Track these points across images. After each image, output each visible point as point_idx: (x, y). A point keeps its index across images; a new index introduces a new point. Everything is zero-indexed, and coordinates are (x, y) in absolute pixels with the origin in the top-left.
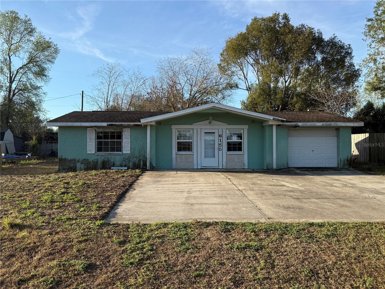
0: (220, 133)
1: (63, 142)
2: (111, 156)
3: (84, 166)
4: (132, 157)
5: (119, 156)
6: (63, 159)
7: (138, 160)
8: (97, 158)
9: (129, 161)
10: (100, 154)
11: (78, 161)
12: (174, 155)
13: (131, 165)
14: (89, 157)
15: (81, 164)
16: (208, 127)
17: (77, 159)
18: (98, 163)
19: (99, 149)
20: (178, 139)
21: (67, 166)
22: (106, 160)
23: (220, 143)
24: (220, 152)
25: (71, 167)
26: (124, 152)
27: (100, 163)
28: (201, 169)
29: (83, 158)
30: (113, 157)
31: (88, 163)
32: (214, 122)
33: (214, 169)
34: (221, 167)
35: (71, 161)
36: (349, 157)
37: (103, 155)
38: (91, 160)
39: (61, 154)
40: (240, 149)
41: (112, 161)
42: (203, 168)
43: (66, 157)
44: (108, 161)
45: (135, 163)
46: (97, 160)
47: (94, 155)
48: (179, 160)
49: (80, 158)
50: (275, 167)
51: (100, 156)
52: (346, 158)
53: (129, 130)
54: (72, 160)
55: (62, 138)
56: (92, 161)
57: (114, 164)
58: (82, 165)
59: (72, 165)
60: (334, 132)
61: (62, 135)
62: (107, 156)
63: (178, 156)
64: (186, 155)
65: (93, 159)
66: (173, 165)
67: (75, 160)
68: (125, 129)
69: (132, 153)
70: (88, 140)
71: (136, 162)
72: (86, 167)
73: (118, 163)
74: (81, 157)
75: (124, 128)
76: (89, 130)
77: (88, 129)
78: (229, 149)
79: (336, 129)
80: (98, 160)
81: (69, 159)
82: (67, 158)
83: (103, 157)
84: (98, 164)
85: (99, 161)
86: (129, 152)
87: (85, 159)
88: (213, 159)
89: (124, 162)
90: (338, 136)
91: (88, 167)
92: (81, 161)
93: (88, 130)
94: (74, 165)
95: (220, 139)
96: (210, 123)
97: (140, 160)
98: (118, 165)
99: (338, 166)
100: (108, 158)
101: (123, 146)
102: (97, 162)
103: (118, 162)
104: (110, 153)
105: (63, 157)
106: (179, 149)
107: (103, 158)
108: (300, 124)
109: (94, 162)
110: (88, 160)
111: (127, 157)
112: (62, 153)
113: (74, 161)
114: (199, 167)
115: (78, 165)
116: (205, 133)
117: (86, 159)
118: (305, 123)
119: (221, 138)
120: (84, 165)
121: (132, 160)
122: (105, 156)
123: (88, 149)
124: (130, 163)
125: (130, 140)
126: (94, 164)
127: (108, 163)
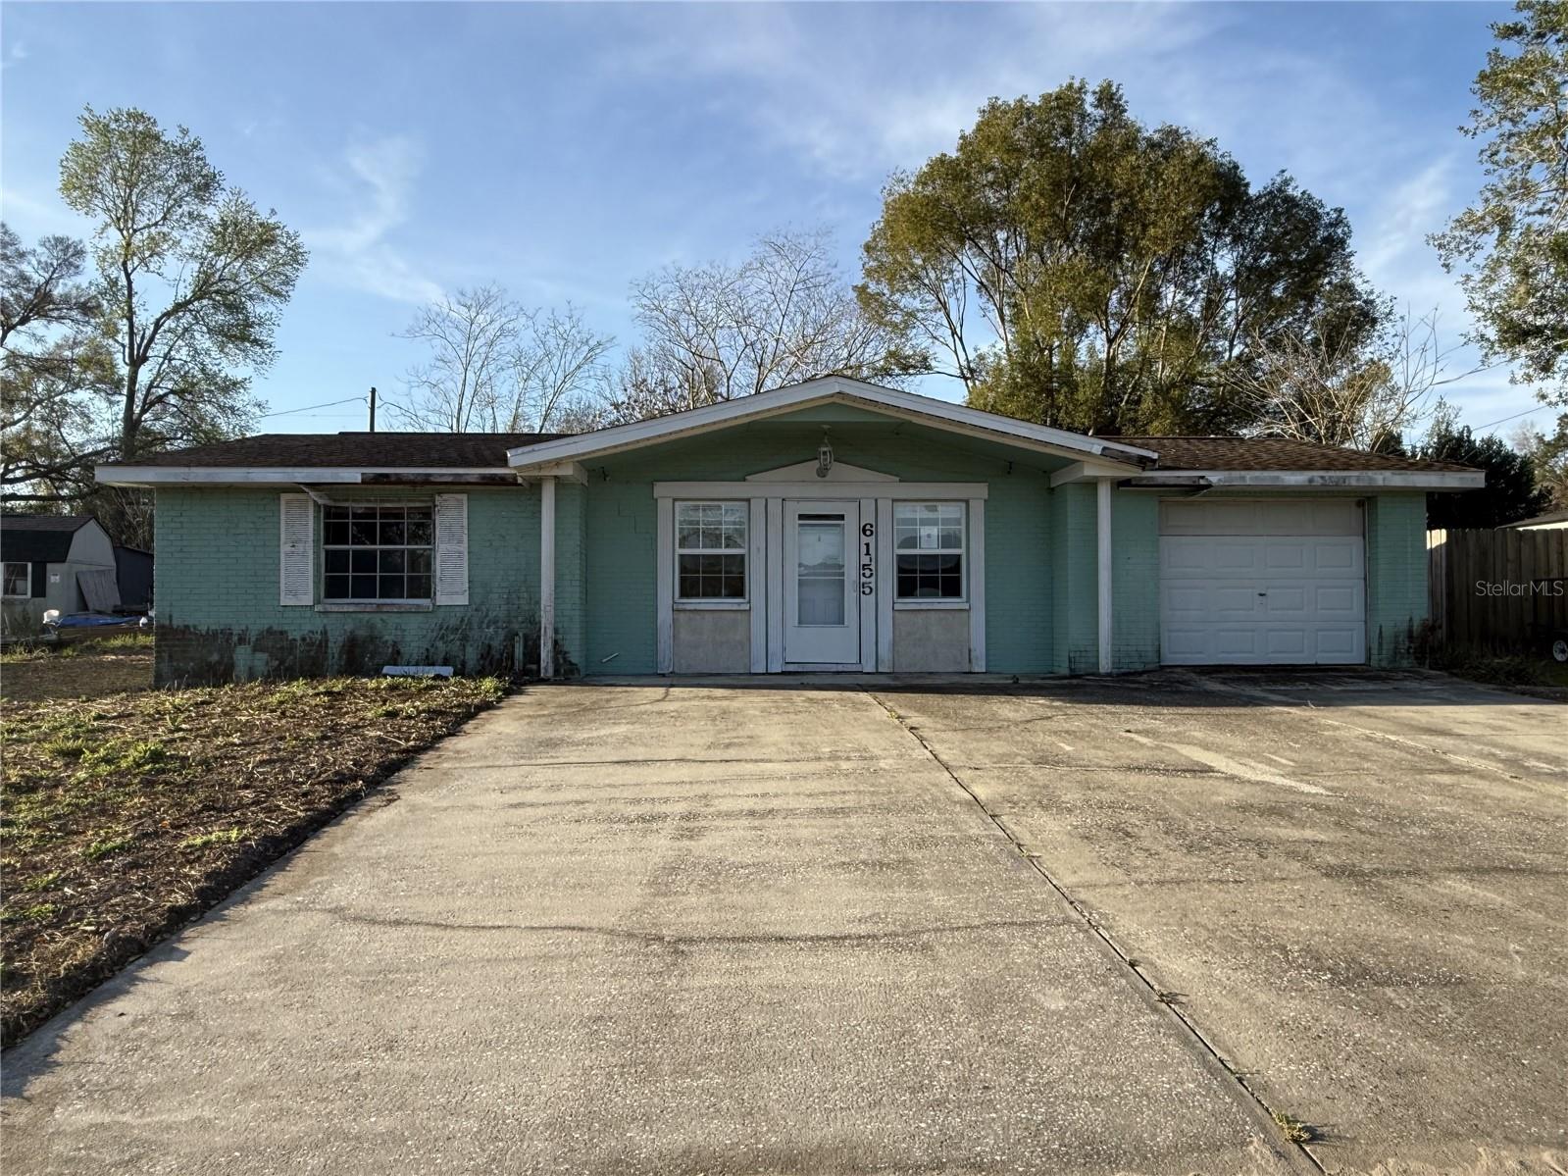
0: (868, 518)
1: (176, 555)
2: (384, 617)
3: (269, 660)
4: (476, 620)
5: (420, 618)
6: (176, 632)
7: (502, 634)
8: (325, 627)
9: (465, 638)
10: (335, 608)
11: (242, 640)
12: (664, 615)
13: (471, 655)
14: (288, 621)
15: (255, 650)
16: (815, 491)
17: (236, 630)
18: (327, 646)
19: (334, 588)
20: (681, 546)
21: (192, 659)
22: (362, 633)
23: (865, 560)
24: (868, 601)
25: (209, 664)
26: (442, 600)
27: (334, 648)
28: (783, 673)
29: (263, 624)
30: (393, 620)
31: (282, 648)
32: (839, 470)
33: (838, 673)
34: (869, 667)
35: (212, 636)
36: (1416, 623)
37: (351, 614)
38: (295, 634)
39: (168, 609)
40: (952, 588)
41: (389, 638)
42: (791, 668)
43: (191, 622)
44: (372, 639)
45: (489, 646)
46: (325, 633)
47: (308, 614)
48: (684, 635)
49: (250, 627)
50: (1105, 665)
51: (334, 615)
52: (1405, 626)
53: (465, 502)
54: (215, 634)
55: (172, 537)
56: (304, 639)
57: (398, 652)
58: (259, 655)
59: (215, 657)
60: (1353, 516)
61: (173, 525)
62: (367, 617)
63: (682, 616)
64: (716, 615)
65: (308, 627)
66: (660, 658)
67: (227, 633)
68: (445, 496)
69: (477, 604)
70: (285, 548)
71: (495, 644)
72: (275, 663)
73: (413, 646)
74: (256, 624)
75: (440, 493)
76: (288, 503)
77: (284, 497)
78: (906, 588)
79: (1360, 504)
80: (329, 634)
81: (203, 629)
82: (195, 627)
83: (349, 620)
84: (330, 651)
85: (331, 639)
86: (464, 600)
87: (270, 631)
88: (836, 630)
89: (440, 644)
90: (1368, 533)
91: (282, 663)
92: (253, 639)
93: (283, 502)
94: (222, 657)
95: (867, 545)
96: (822, 472)
97: (511, 636)
98: (415, 656)
99: (1369, 658)
100: (372, 627)
101: (438, 574)
102: (323, 644)
103: (413, 644)
104: (378, 605)
105: (175, 623)
106: (688, 589)
107: (349, 628)
108: (1214, 477)
109: (312, 644)
110: (282, 633)
111: (453, 622)
112: (171, 605)
113: (224, 639)
114: (776, 668)
115: (242, 656)
116: (801, 517)
117: (275, 628)
118: (1235, 474)
119: (871, 540)
120: (265, 656)
121: (475, 634)
122: (360, 616)
123: (283, 587)
124: (469, 649)
125: (466, 544)
126: (312, 653)
127: (371, 647)
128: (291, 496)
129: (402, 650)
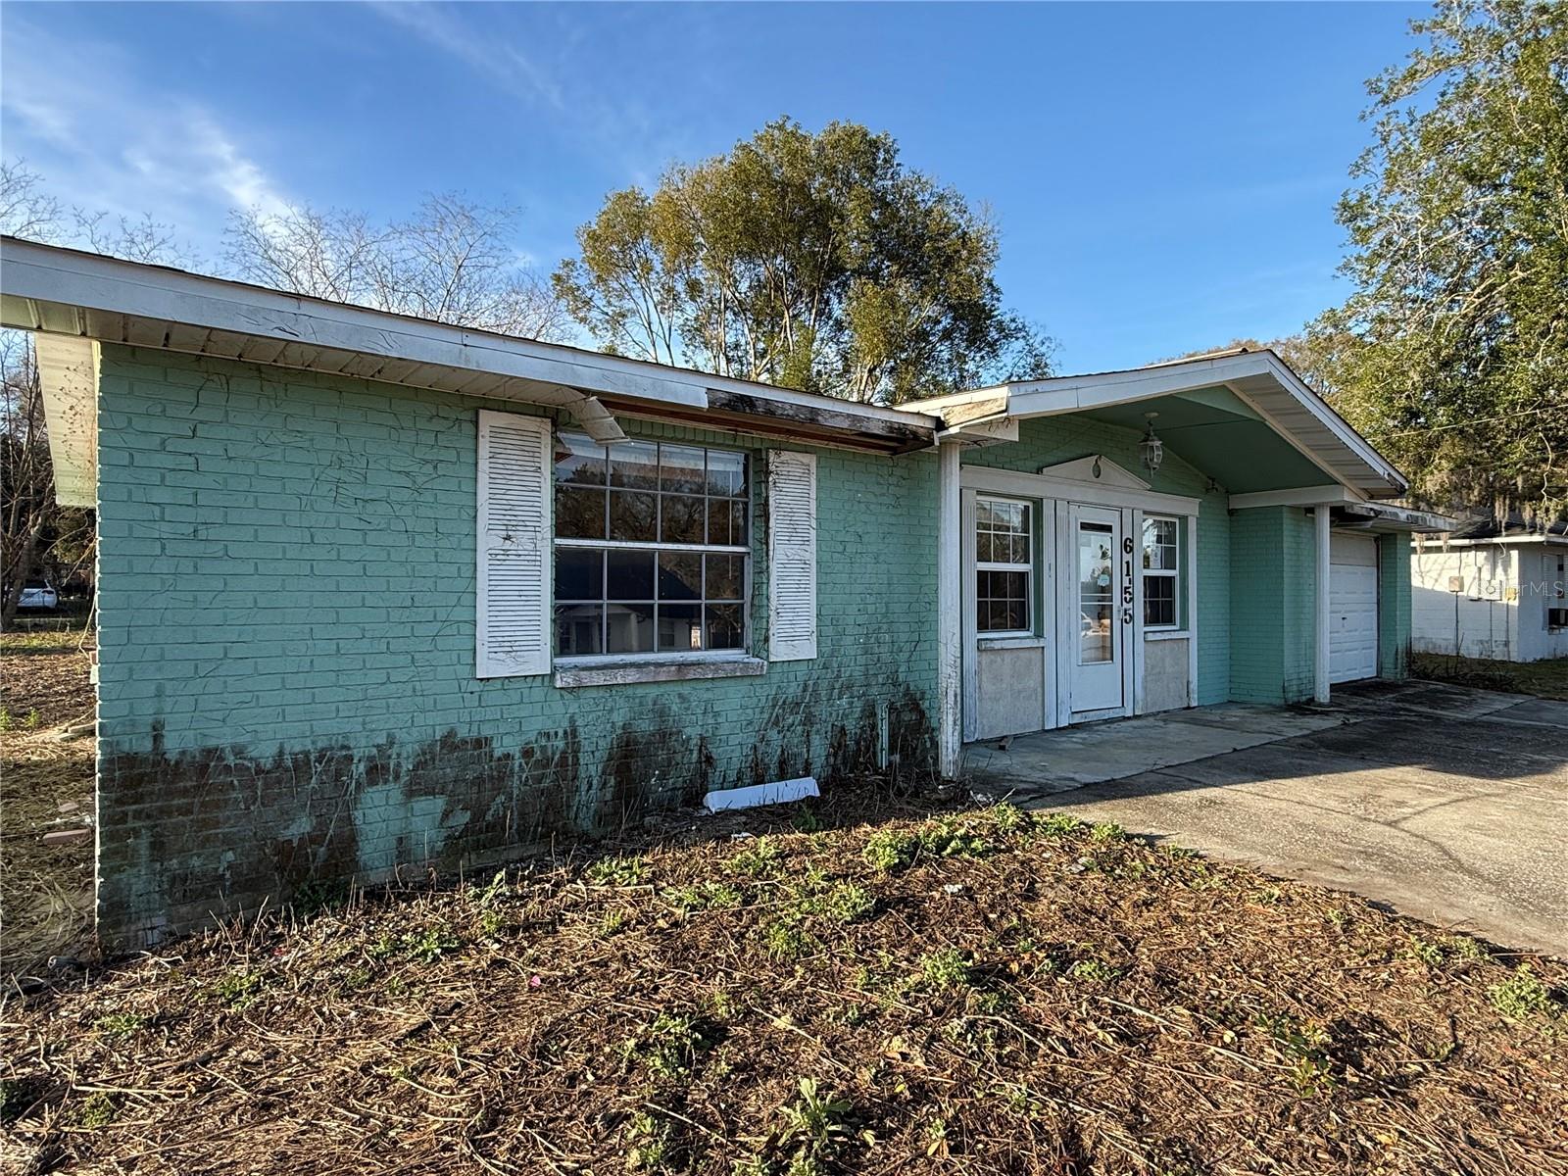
0: (1127, 532)
1: (184, 549)
2: (686, 689)
3: (446, 815)
4: (824, 685)
5: (743, 687)
6: (176, 770)
7: (858, 704)
8: (572, 720)
9: (809, 720)
10: (599, 679)
11: (377, 772)
14: (492, 714)
15: (410, 793)
16: (1091, 495)
17: (362, 748)
18: (576, 763)
19: (572, 631)
21: (229, 842)
22: (645, 726)
23: (1126, 584)
24: (1128, 628)
25: (284, 850)
26: (779, 651)
27: (591, 766)
28: (1070, 726)
29: (434, 725)
30: (698, 694)
31: (479, 781)
34: (1130, 710)
38: (508, 744)
39: (148, 707)
40: (1170, 613)
41: (692, 732)
42: (1077, 719)
43: (223, 738)
44: (664, 736)
45: (843, 728)
46: (572, 733)
47: (538, 694)
48: (986, 684)
49: (401, 735)
51: (594, 693)
52: (1405, 643)
53: (814, 464)
54: (301, 765)
55: (160, 495)
56: (527, 753)
57: (709, 760)
58: (422, 804)
59: (302, 826)
60: (1373, 549)
61: (158, 460)
62: (654, 691)
63: (986, 658)
64: (1015, 653)
65: (534, 726)
67: (335, 761)
68: (786, 456)
70: (488, 541)
71: (851, 726)
72: (462, 818)
73: (733, 745)
74: (411, 726)
75: (779, 448)
76: (495, 433)
77: (489, 420)
78: (1148, 614)
79: (1376, 540)
80: (582, 733)
81: (264, 752)
82: (239, 751)
83: (621, 702)
84: (582, 770)
85: (586, 746)
86: (810, 650)
87: (450, 742)
88: (1107, 667)
89: (773, 734)
90: (1381, 564)
91: (478, 815)
92: (407, 766)
93: (484, 430)
94: (322, 823)
95: (1128, 563)
96: (1097, 471)
97: (870, 712)
98: (736, 764)
100: (662, 713)
101: (774, 603)
102: (568, 761)
103: (734, 740)
105: (172, 745)
106: (983, 618)
107: (619, 718)
109: (545, 763)
110: (478, 743)
111: (793, 690)
112: (159, 694)
113: (328, 774)
114: (1064, 720)
115: (379, 816)
116: (1083, 526)
117: (463, 732)
119: (1130, 558)
120: (439, 803)
121: (821, 711)
122: (640, 691)
123: (482, 632)
124: (816, 740)
125: (813, 547)
126: (546, 783)
127: (662, 755)
128: (502, 419)
129: (715, 753)
